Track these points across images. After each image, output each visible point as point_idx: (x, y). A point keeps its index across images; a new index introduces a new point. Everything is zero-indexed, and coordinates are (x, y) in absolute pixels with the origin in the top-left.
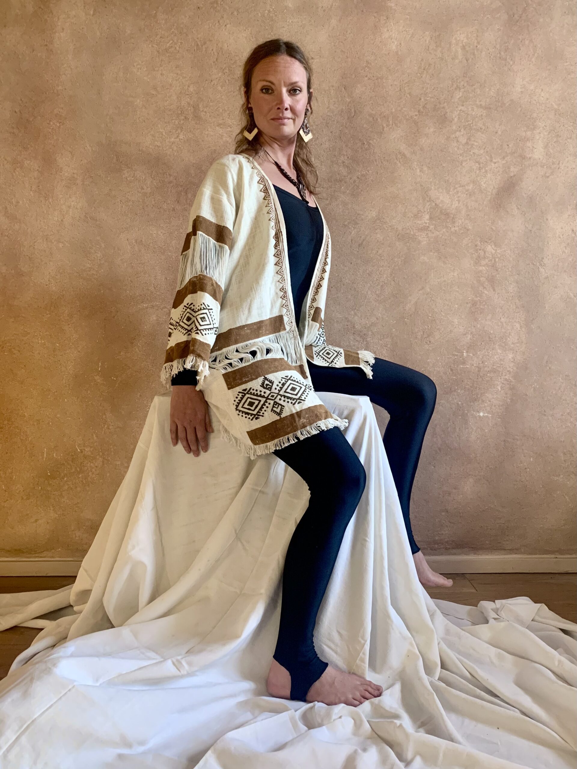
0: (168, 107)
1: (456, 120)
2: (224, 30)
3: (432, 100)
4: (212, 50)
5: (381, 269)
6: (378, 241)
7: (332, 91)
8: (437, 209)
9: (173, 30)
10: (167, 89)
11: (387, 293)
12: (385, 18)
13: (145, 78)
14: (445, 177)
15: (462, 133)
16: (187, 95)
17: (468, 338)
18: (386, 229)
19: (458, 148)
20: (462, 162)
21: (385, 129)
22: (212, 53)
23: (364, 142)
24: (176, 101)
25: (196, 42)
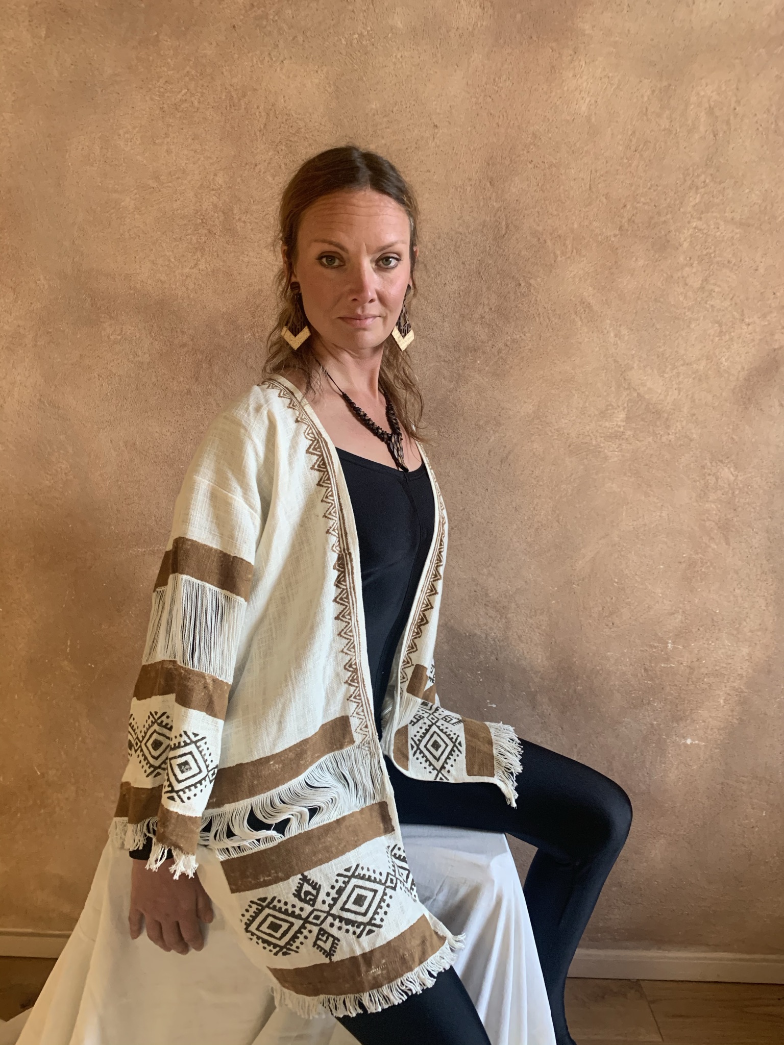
0: (179, 211)
1: (686, 245)
2: (278, 69)
3: (646, 207)
4: (258, 107)
5: (536, 501)
6: (534, 453)
7: (469, 189)
8: (640, 403)
9: (188, 69)
10: (178, 178)
11: (545, 542)
12: (571, 52)
13: (139, 157)
14: (660, 347)
15: (694, 270)
16: (213, 190)
17: (677, 620)
18: (550, 434)
19: (685, 297)
20: (690, 322)
21: (559, 259)
22: (257, 113)
23: (521, 282)
24: (193, 201)
25: (229, 92)
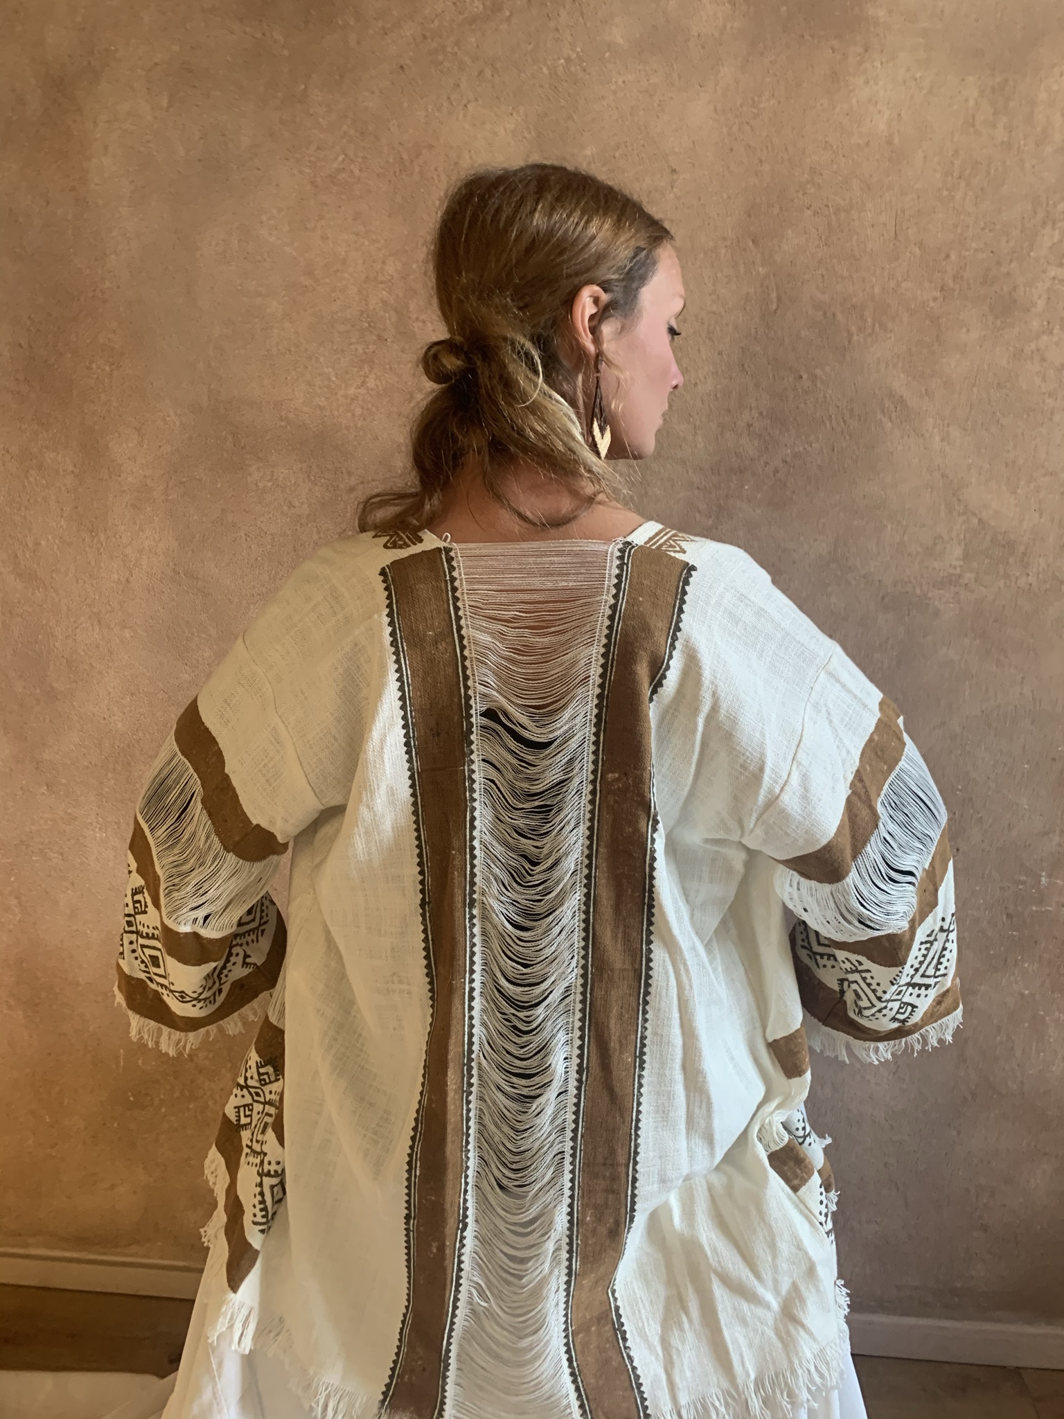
1: (1041, 304)
3: (980, 256)
7: (723, 251)
8: (983, 533)
9: (345, 127)
12: (860, 50)
14: (1008, 451)
15: (1055, 339)
17: (1054, 843)
18: (854, 583)
19: (1044, 378)
20: (1052, 413)
21: (855, 337)
22: (435, 177)
24: (357, 300)
25: (399, 153)
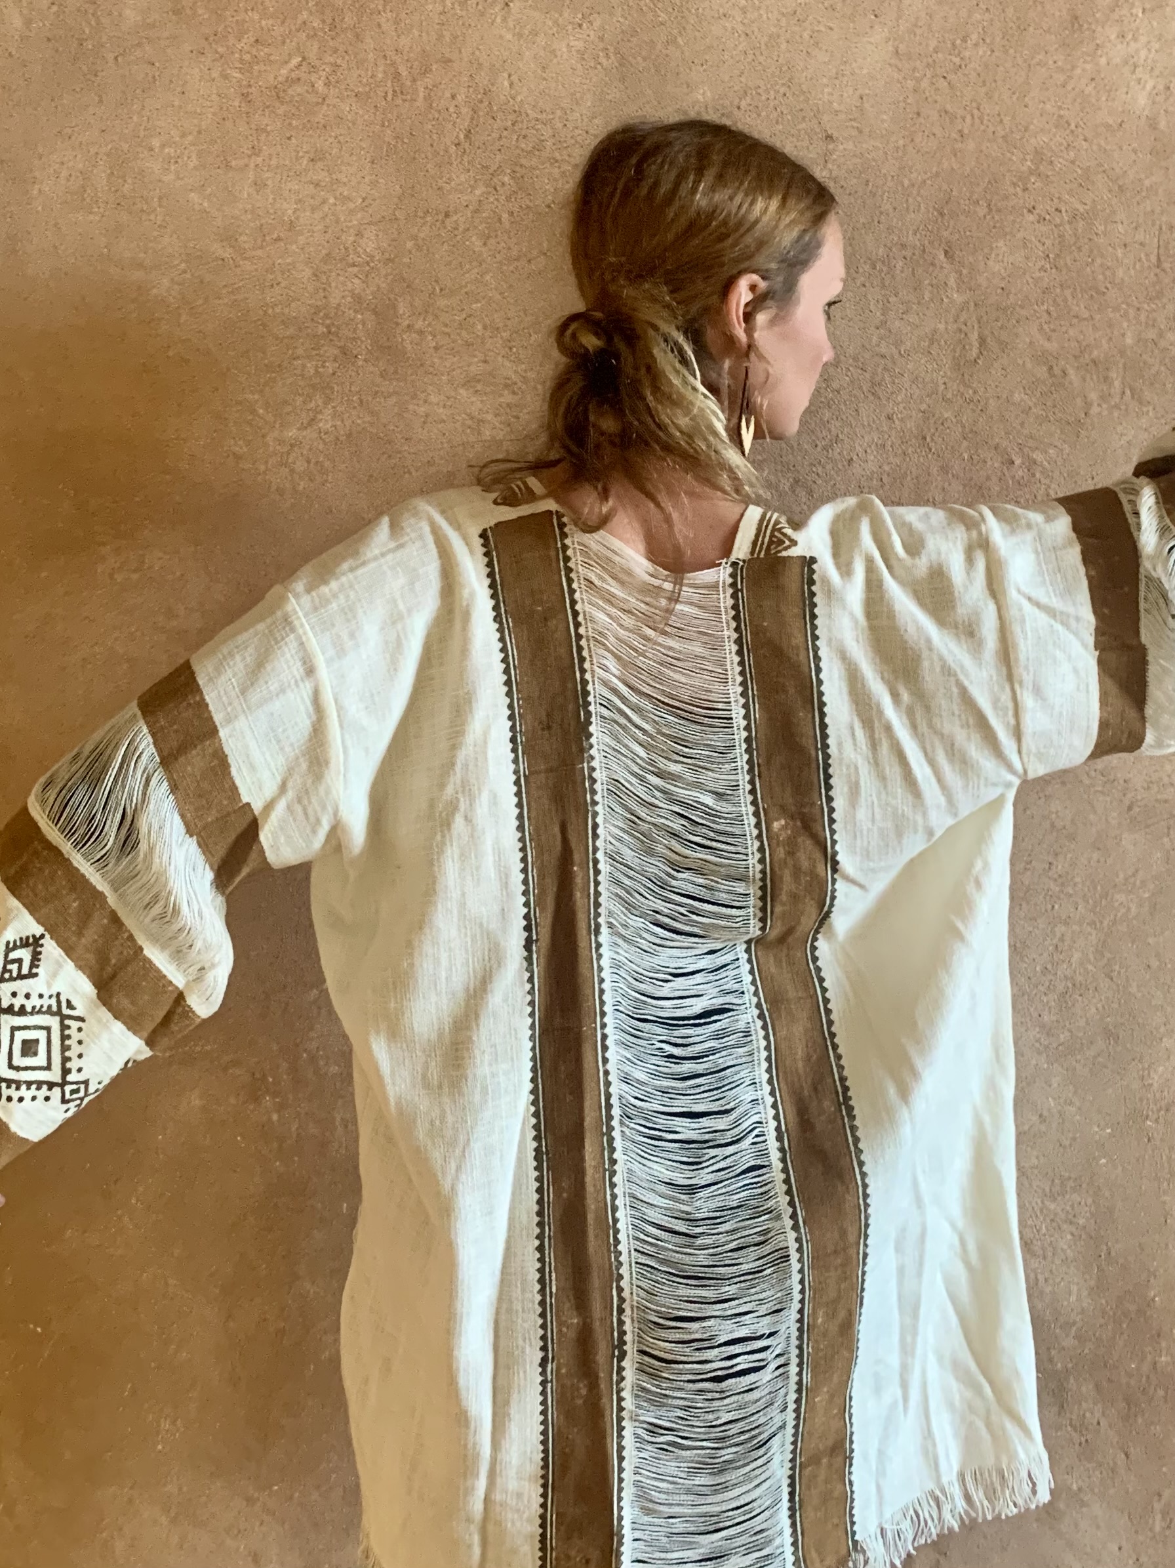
0: (278, 310)
2: (499, 20)
5: (1060, 929)
6: (1053, 825)
7: (900, 264)
9: (304, 15)
10: (279, 239)
11: (1082, 1023)
23: (1014, 458)
24: (310, 289)
25: (393, 64)
